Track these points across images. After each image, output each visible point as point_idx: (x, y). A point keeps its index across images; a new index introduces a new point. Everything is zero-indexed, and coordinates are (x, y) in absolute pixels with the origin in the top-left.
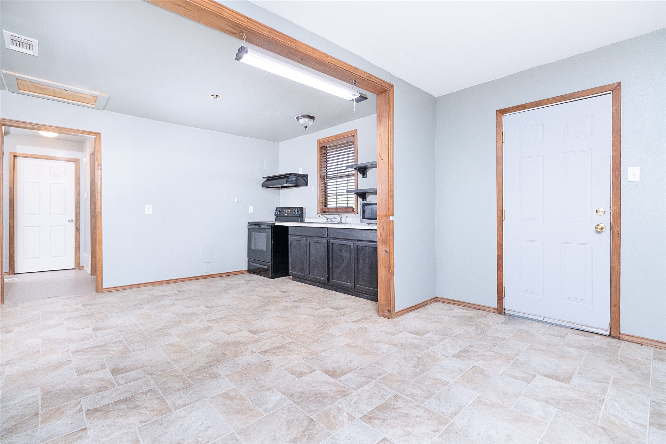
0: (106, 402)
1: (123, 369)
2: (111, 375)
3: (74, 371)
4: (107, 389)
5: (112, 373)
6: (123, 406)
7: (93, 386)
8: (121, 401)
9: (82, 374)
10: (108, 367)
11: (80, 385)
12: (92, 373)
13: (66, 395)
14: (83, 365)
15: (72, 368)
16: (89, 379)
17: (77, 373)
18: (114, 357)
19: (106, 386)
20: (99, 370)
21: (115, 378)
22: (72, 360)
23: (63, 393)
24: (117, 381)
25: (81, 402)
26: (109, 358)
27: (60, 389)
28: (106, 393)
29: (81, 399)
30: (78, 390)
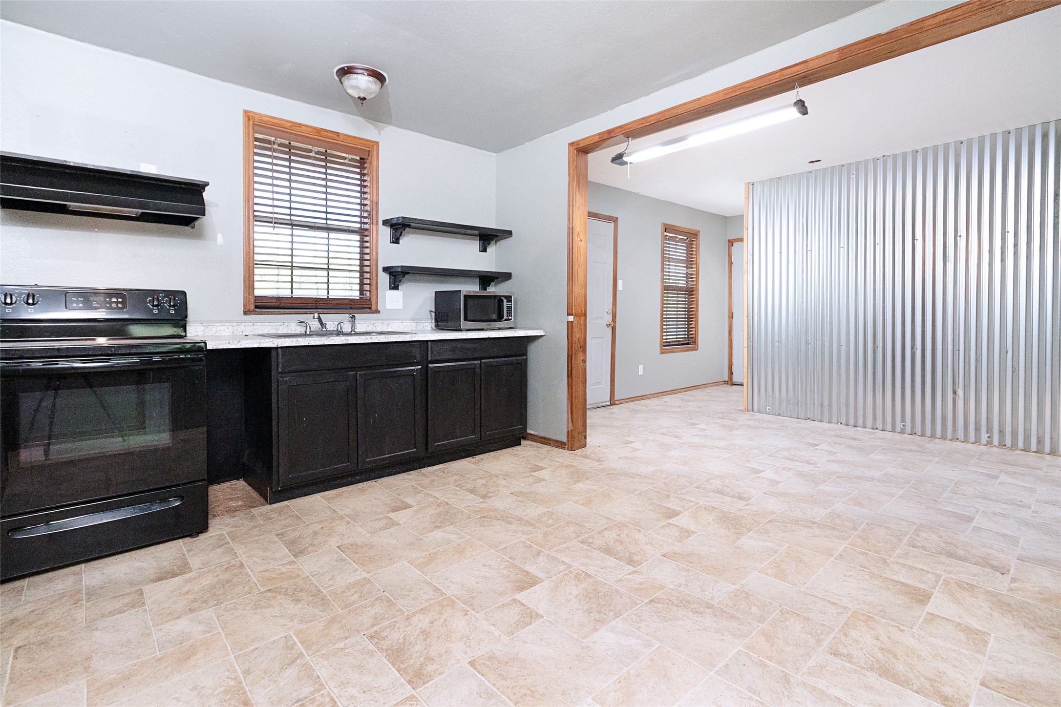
0: (975, 569)
1: (907, 593)
2: (933, 597)
3: (988, 649)
4: (958, 582)
5: (930, 598)
6: (961, 552)
7: (975, 599)
8: (959, 558)
9: (977, 632)
10: (925, 613)
11: (993, 614)
12: (958, 620)
13: (1025, 614)
14: (963, 651)
15: (990, 658)
16: (974, 614)
17: (986, 641)
18: (892, 623)
19: (956, 587)
20: (943, 618)
21: (935, 588)
22: (979, 681)
23: (1029, 619)
24: (935, 583)
25: (1006, 589)
26: (904, 628)
27: (1031, 630)
28: (965, 578)
29: (1004, 593)
30: (1002, 609)
